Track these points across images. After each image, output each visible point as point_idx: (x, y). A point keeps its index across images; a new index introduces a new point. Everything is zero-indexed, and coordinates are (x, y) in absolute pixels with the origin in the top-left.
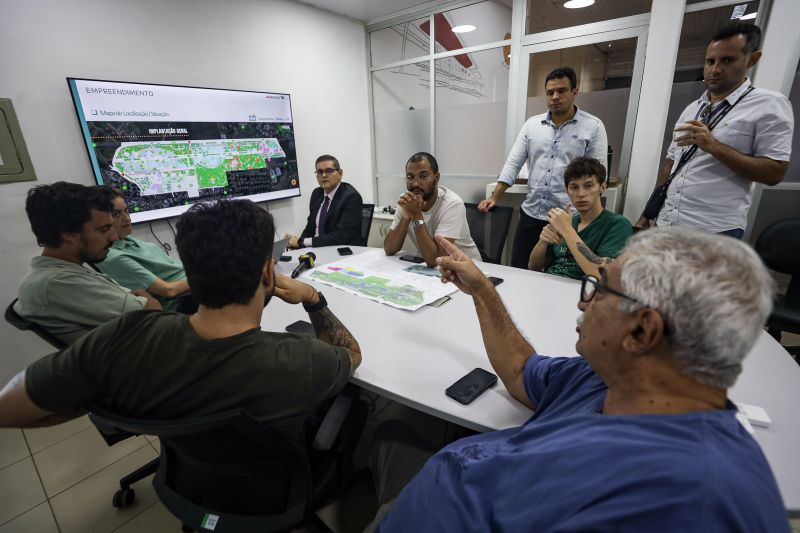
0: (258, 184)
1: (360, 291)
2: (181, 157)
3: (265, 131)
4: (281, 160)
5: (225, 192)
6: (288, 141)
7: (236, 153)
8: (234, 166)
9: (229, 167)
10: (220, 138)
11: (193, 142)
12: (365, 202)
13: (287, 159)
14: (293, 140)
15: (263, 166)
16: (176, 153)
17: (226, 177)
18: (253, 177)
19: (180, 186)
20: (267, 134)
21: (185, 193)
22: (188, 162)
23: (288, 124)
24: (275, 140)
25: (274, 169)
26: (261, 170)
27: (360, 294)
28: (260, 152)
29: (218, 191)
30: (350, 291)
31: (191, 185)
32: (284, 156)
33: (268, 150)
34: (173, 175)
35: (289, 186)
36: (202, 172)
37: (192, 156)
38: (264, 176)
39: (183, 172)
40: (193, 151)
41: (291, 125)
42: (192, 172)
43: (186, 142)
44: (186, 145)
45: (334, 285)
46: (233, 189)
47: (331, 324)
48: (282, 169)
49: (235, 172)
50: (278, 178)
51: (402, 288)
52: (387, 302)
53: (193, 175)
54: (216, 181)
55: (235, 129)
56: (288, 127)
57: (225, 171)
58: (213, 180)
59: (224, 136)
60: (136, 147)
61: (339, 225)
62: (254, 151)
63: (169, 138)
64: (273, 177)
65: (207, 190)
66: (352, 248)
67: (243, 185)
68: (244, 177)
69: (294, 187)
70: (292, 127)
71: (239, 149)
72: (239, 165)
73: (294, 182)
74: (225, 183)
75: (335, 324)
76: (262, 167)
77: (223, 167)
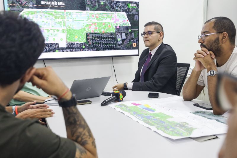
0: (107, 44)
1: (144, 120)
2: (58, 20)
3: (118, 7)
4: (127, 28)
5: (84, 47)
6: (134, 15)
7: (95, 21)
8: (92, 30)
9: (88, 29)
10: (85, 10)
11: (67, 11)
12: (179, 61)
13: (131, 27)
14: (138, 15)
15: (114, 31)
16: (55, 17)
17: (85, 36)
18: (104, 38)
19: (54, 39)
20: (119, 9)
21: (57, 44)
22: (62, 24)
23: (135, 3)
24: (124, 14)
25: (121, 34)
26: (111, 34)
27: (141, 122)
28: (112, 21)
29: (79, 45)
30: (134, 118)
31: (62, 40)
32: (130, 25)
33: (118, 20)
34: (51, 32)
35: (130, 48)
36: (70, 32)
37: (65, 20)
38: (113, 38)
39: (58, 30)
40: (66, 17)
41: (138, 4)
42: (63, 31)
43: (63, 11)
44: (62, 13)
45: (126, 113)
46: (89, 45)
47: (75, 122)
48: (127, 34)
49: (93, 33)
50: (123, 40)
51: (179, 124)
52: (159, 131)
53: (64, 33)
54: (78, 38)
55: (97, 4)
56: (135, 5)
57: (85, 32)
58: (76, 37)
59: (89, 9)
60: (32, 12)
61: (154, 76)
62: (108, 20)
63: (53, 8)
64: (119, 40)
65: (72, 44)
66: (160, 94)
67: (96, 43)
68: (98, 38)
69: (134, 48)
70: (138, 5)
71: (97, 17)
72: (96, 29)
73: (134, 45)
74: (84, 40)
75: (78, 123)
76: (112, 32)
77: (85, 30)
